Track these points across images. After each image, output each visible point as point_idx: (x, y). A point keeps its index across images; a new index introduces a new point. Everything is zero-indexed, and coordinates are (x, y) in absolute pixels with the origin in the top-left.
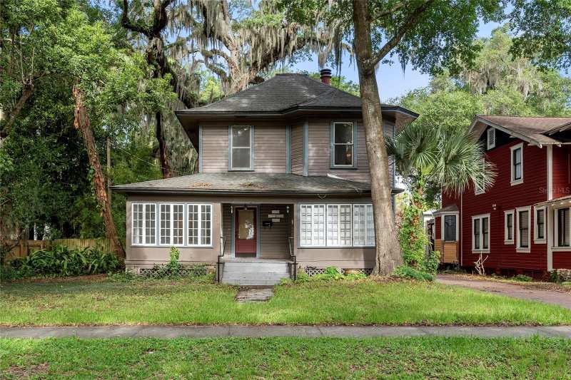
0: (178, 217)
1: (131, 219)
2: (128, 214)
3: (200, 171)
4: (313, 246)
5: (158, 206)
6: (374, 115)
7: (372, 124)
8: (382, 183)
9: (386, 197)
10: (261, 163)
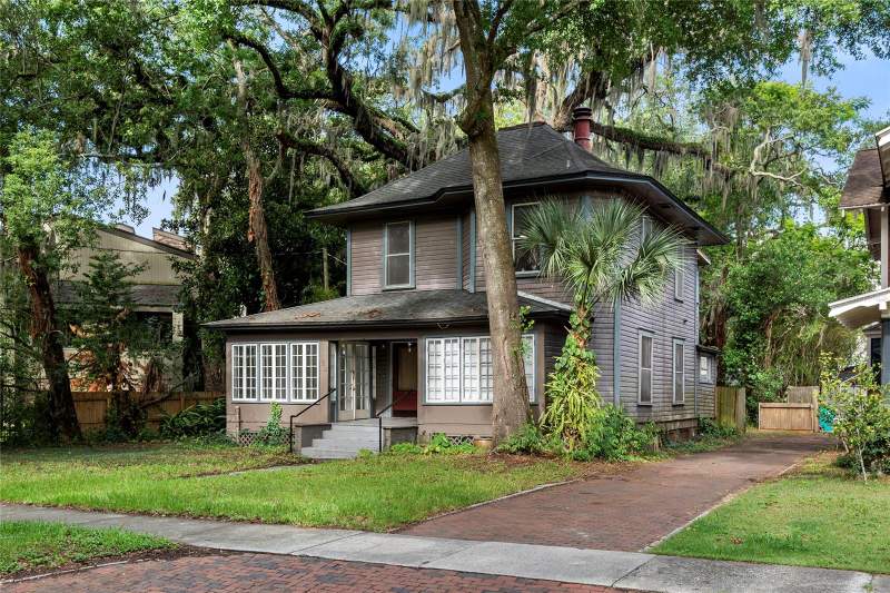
0: (281, 361)
1: (232, 367)
2: (227, 361)
3: (348, 293)
4: (442, 401)
5: (259, 346)
6: (486, 198)
7: (483, 212)
8: (497, 305)
9: (502, 325)
10: (427, 276)
